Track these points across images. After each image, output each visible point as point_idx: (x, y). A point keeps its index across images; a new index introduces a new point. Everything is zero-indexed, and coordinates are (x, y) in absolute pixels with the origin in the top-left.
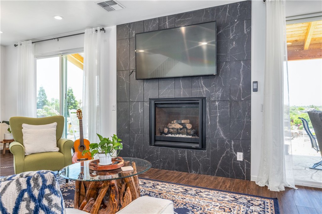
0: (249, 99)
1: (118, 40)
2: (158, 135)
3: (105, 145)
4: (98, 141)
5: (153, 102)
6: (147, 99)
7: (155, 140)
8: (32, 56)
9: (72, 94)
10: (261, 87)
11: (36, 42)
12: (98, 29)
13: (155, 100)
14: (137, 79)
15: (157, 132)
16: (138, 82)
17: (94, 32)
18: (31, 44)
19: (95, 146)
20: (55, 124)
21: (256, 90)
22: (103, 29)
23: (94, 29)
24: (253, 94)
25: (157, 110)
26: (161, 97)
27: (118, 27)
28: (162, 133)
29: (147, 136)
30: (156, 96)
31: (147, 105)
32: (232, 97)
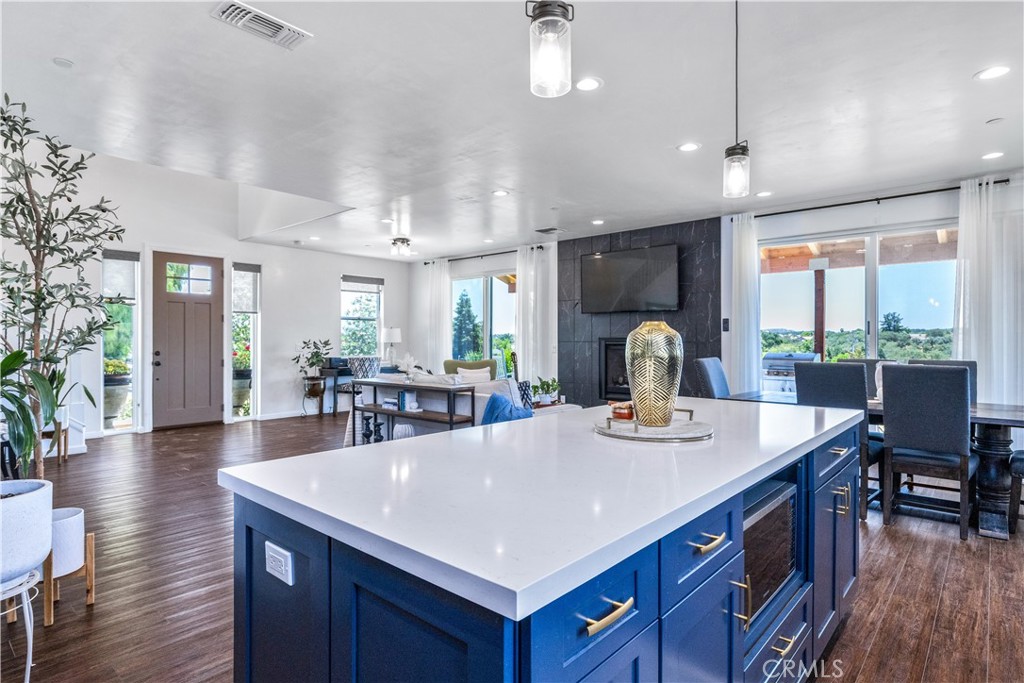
0: (719, 340)
1: (559, 260)
2: (611, 385)
3: (545, 387)
4: (539, 384)
5: (603, 343)
6: (596, 339)
7: (607, 393)
8: (447, 278)
9: (469, 311)
10: (732, 325)
11: (454, 259)
12: (535, 246)
13: (606, 339)
14: (582, 313)
15: (609, 381)
16: (585, 316)
17: (529, 251)
18: (447, 264)
19: (535, 387)
20: (488, 368)
21: (726, 329)
22: (541, 247)
23: (529, 247)
24: (724, 334)
25: (610, 354)
26: (614, 336)
27: (559, 243)
28: (617, 383)
29: (597, 387)
30: (607, 336)
31: (596, 345)
32: (699, 337)
